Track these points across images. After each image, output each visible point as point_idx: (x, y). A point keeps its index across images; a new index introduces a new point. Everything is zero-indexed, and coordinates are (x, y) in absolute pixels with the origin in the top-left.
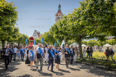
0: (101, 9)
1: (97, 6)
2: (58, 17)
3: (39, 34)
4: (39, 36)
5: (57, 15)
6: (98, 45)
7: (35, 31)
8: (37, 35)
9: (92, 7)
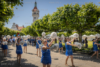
0: (71, 15)
1: (69, 13)
2: (34, 12)
3: (17, 26)
4: (18, 28)
5: (34, 11)
6: (66, 36)
7: (14, 24)
8: (16, 27)
9: (65, 13)
